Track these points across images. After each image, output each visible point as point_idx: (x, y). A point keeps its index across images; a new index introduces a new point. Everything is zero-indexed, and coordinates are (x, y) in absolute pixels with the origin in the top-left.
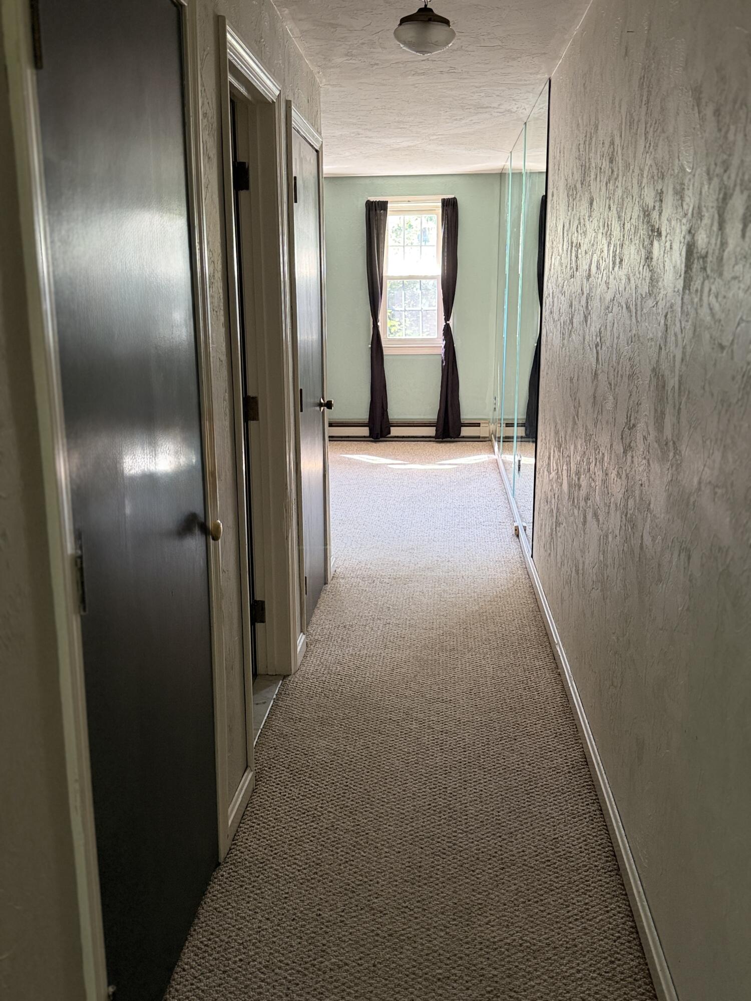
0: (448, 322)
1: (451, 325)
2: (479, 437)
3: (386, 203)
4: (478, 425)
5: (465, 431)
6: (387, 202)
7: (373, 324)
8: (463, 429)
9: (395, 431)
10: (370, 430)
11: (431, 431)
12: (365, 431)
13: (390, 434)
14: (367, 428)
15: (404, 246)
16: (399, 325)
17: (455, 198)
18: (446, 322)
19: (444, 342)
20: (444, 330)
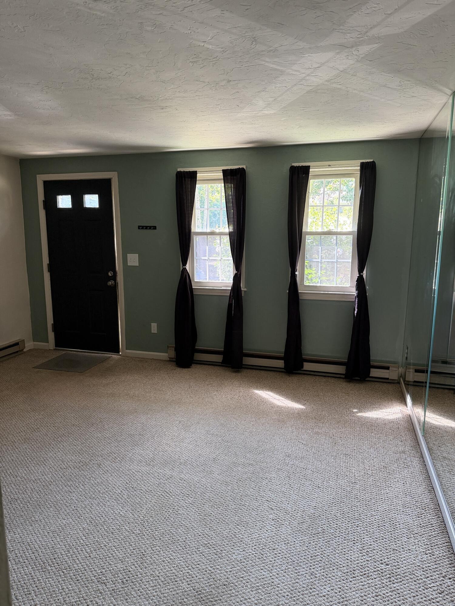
0: (361, 274)
1: (364, 276)
2: (388, 379)
3: (308, 168)
4: (388, 368)
5: (374, 373)
6: (310, 166)
7: (291, 274)
8: (372, 370)
9: (307, 366)
10: (285, 363)
11: (341, 369)
12: (280, 364)
13: (303, 368)
14: (283, 361)
15: (323, 206)
17: (373, 162)
18: (359, 274)
20: (357, 281)
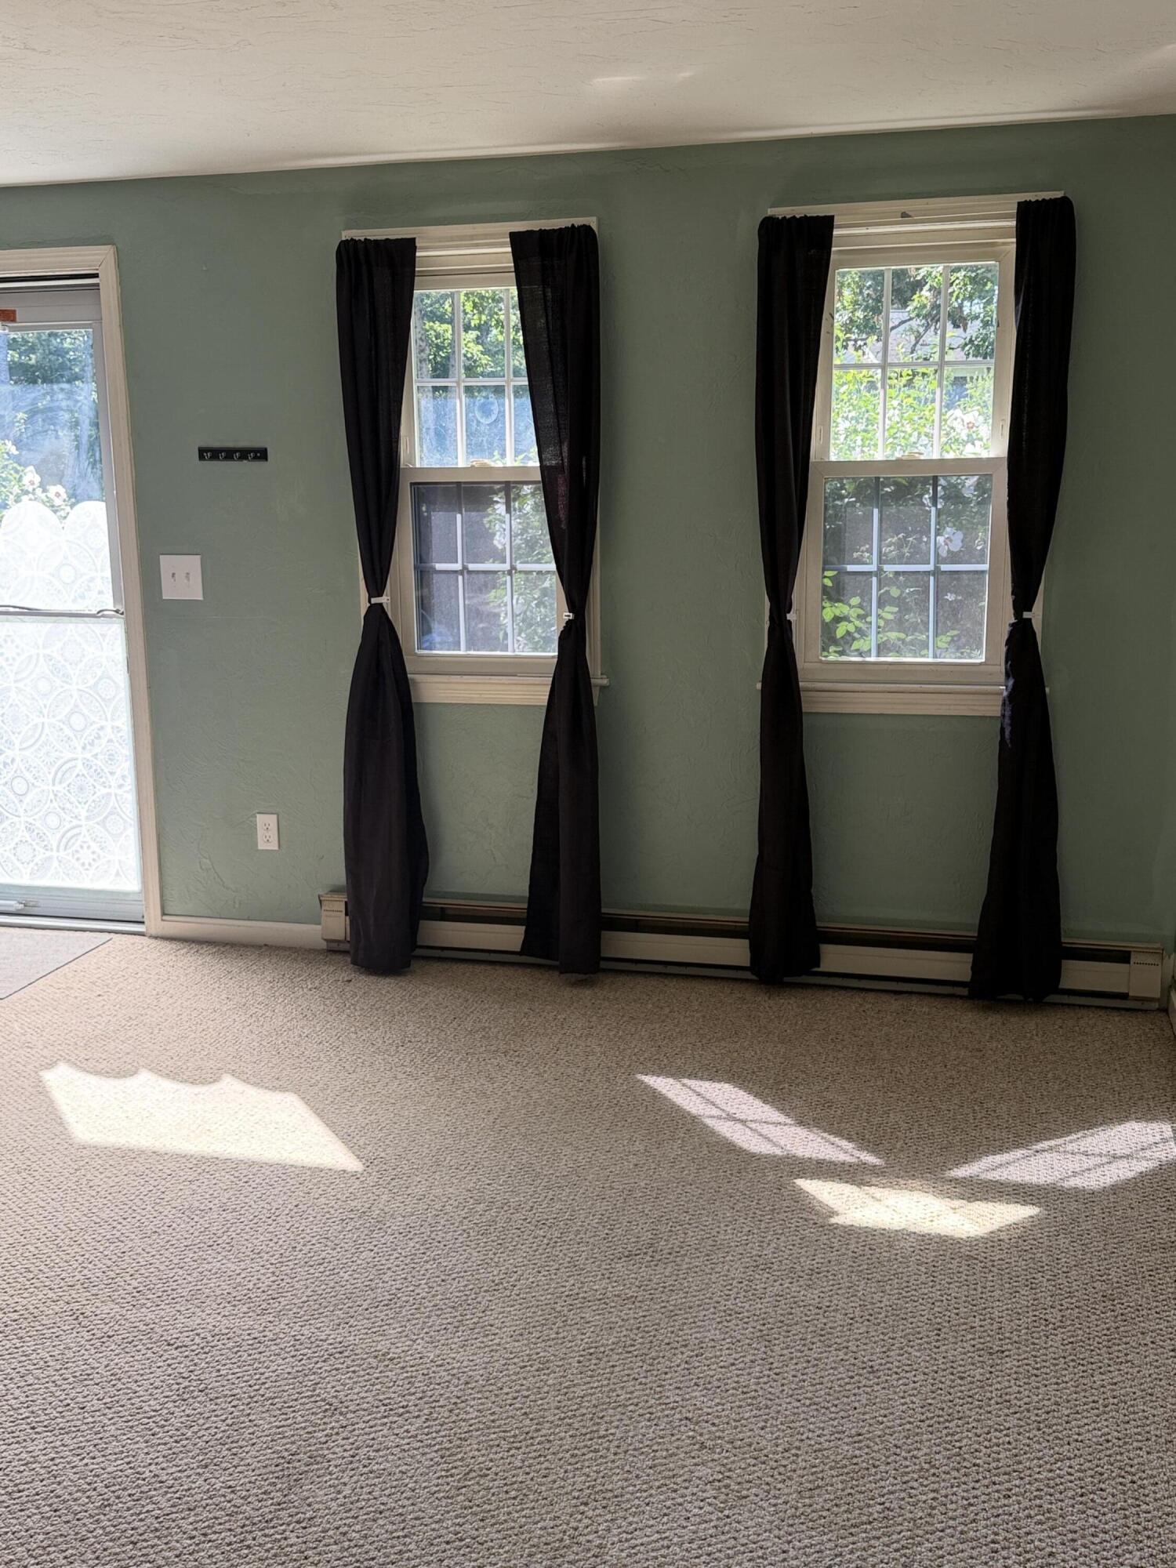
0: (1026, 615)
1: (1037, 626)
2: (1124, 996)
3: (826, 223)
4: (1123, 957)
5: (1078, 975)
6: (832, 217)
7: (773, 619)
8: (1067, 964)
9: (835, 958)
10: (753, 949)
11: (956, 966)
12: (736, 952)
13: (819, 967)
14: (746, 942)
15: (884, 367)
16: (859, 617)
17: (1064, 205)
18: (1018, 613)
19: (1011, 682)
20: (1008, 642)
